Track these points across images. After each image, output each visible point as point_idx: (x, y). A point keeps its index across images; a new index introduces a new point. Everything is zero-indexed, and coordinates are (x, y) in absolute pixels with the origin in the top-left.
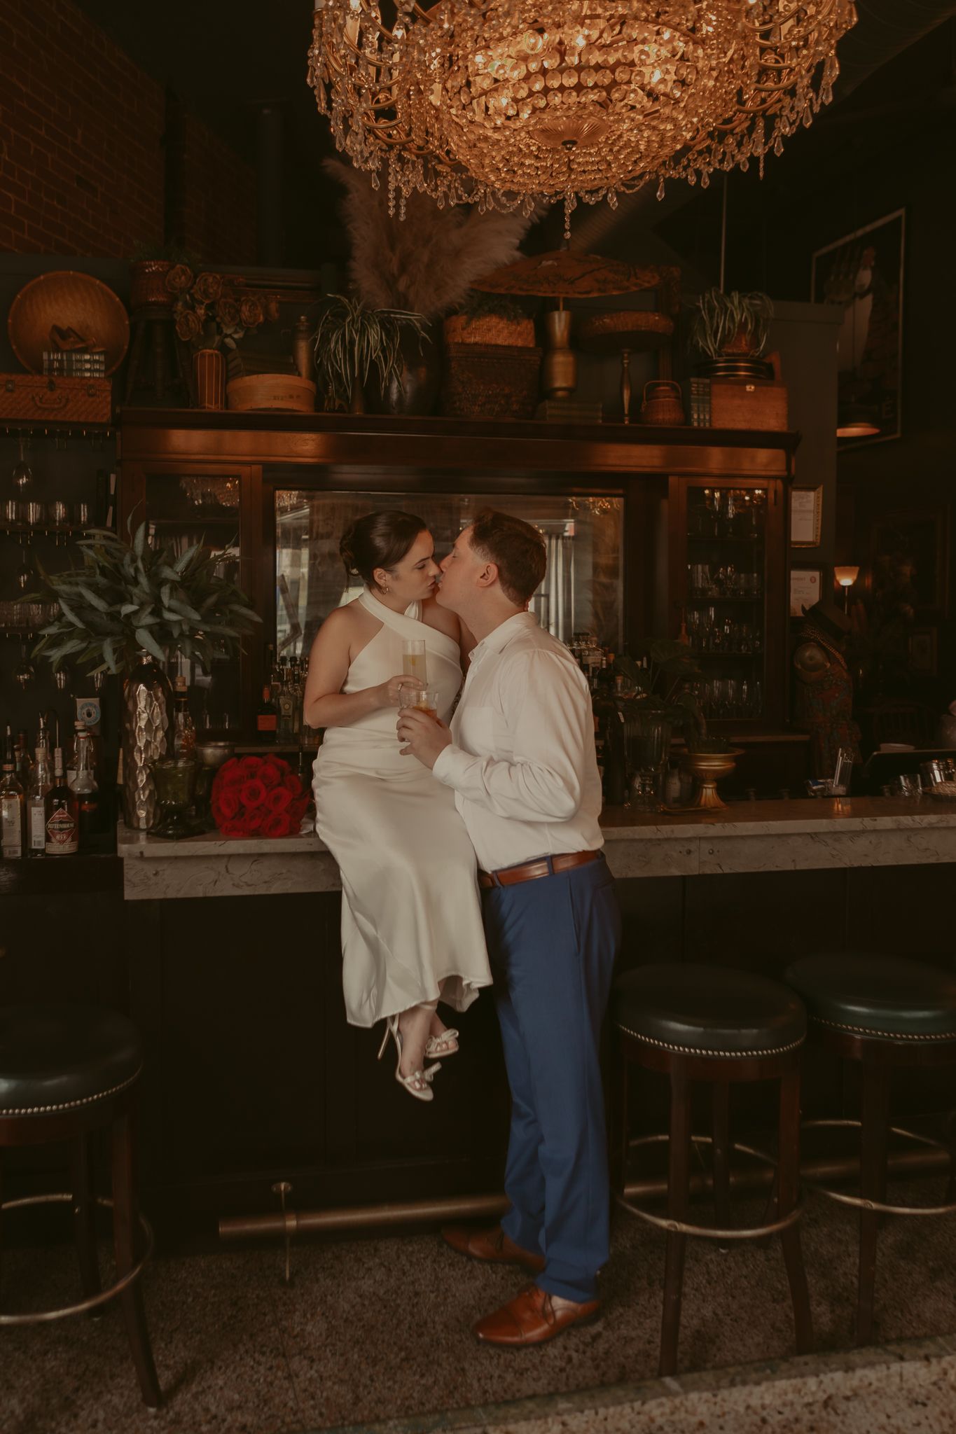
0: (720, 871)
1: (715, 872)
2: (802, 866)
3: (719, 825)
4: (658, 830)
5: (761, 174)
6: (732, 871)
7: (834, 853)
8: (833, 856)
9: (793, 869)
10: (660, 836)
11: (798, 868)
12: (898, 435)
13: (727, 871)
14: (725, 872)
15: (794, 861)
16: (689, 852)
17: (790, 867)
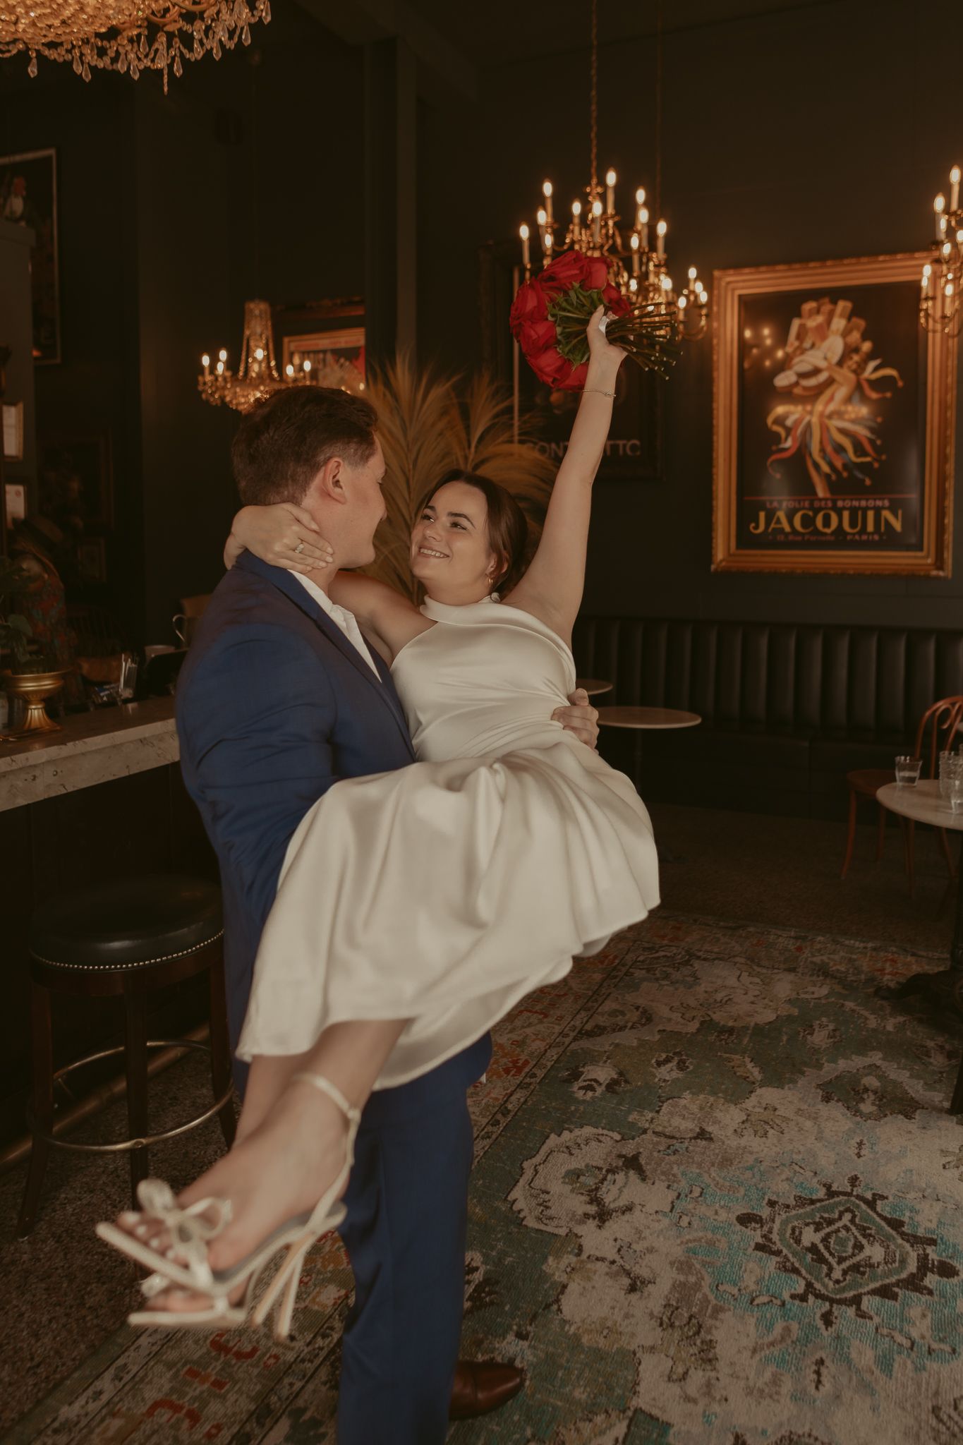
0: (64, 791)
1: (59, 793)
2: (134, 770)
3: (70, 744)
4: (12, 760)
5: (166, 89)
6: (76, 789)
7: (160, 752)
8: (159, 755)
9: (127, 774)
10: (15, 767)
11: (131, 773)
12: (58, 361)
13: (70, 789)
14: (69, 791)
15: (128, 767)
16: (35, 778)
17: (124, 773)
